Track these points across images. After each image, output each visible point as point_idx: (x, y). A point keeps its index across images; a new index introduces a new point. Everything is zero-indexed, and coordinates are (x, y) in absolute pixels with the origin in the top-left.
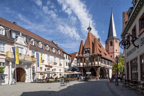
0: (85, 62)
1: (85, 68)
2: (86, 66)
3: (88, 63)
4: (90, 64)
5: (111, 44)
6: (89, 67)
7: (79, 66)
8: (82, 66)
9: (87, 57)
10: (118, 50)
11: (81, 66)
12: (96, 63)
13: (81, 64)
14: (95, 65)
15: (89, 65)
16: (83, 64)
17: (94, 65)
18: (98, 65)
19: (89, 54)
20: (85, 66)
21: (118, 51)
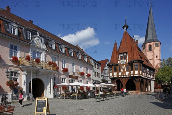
0: (120, 71)
1: (120, 79)
2: (121, 76)
3: (125, 72)
4: (127, 73)
5: (149, 48)
6: (126, 77)
7: (112, 77)
8: (116, 77)
9: (123, 65)
10: (158, 57)
11: (114, 77)
12: (136, 72)
13: (115, 74)
14: (135, 75)
15: (126, 75)
16: (118, 74)
17: (133, 74)
18: (138, 75)
19: (126, 60)
20: (120, 77)
21: (158, 58)
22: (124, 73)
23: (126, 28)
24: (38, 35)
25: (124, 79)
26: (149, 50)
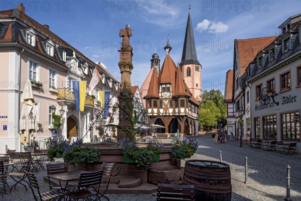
0: (161, 107)
1: (162, 118)
2: (163, 114)
3: (168, 109)
4: (171, 111)
5: (188, 72)
6: (169, 116)
7: (151, 115)
8: (156, 115)
9: (166, 99)
10: (199, 85)
11: (154, 115)
12: (182, 110)
13: (155, 110)
14: (181, 114)
15: (169, 114)
16: (158, 111)
17: (178, 113)
18: (184, 114)
19: (169, 93)
20: (161, 115)
21: (199, 88)
22: (166, 109)
23: (169, 49)
24: (74, 56)
25: (166, 117)
26: (188, 76)
